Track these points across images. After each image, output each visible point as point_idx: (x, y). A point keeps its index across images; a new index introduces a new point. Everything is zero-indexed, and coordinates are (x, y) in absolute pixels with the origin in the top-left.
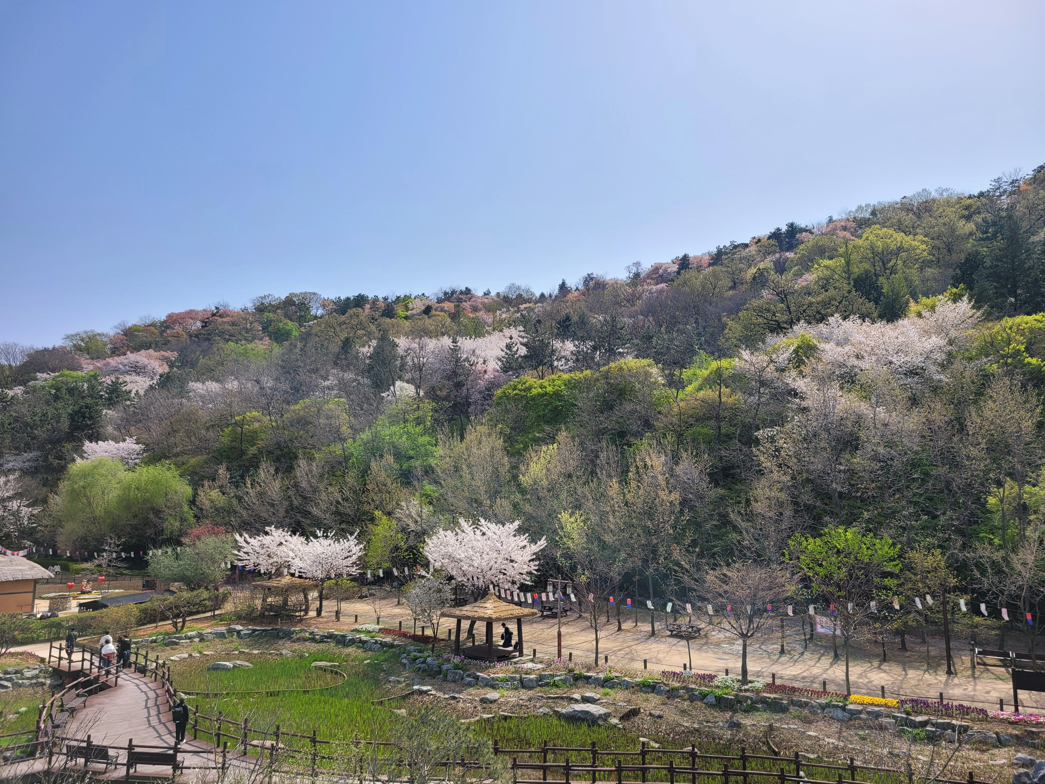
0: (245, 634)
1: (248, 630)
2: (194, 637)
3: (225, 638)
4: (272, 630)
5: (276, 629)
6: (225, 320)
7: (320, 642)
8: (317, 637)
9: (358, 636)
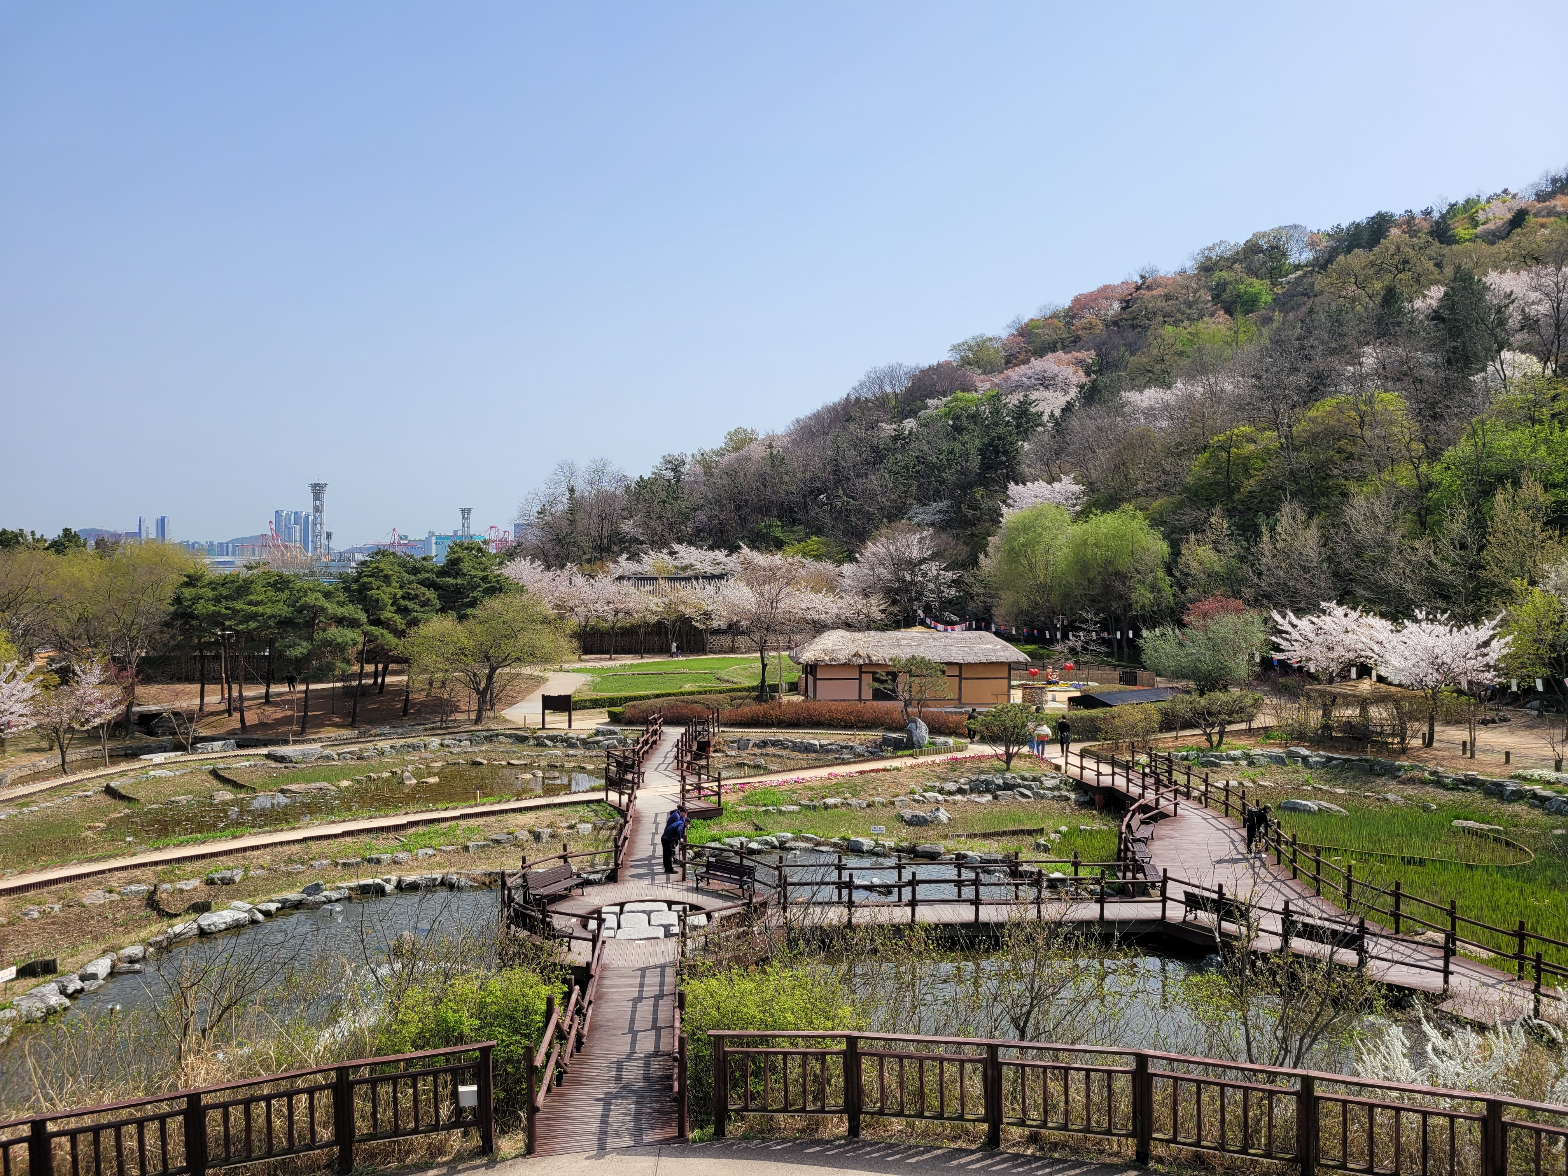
0: (1316, 763)
1: (1320, 756)
2: (1239, 759)
3: (1285, 764)
4: (1360, 760)
5: (1367, 761)
6: (1155, 292)
7: (1453, 789)
8: (1447, 781)
9: (1528, 788)
